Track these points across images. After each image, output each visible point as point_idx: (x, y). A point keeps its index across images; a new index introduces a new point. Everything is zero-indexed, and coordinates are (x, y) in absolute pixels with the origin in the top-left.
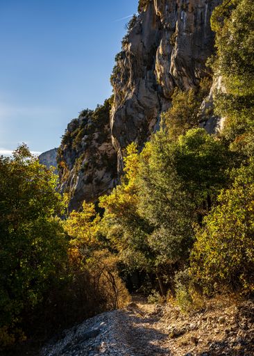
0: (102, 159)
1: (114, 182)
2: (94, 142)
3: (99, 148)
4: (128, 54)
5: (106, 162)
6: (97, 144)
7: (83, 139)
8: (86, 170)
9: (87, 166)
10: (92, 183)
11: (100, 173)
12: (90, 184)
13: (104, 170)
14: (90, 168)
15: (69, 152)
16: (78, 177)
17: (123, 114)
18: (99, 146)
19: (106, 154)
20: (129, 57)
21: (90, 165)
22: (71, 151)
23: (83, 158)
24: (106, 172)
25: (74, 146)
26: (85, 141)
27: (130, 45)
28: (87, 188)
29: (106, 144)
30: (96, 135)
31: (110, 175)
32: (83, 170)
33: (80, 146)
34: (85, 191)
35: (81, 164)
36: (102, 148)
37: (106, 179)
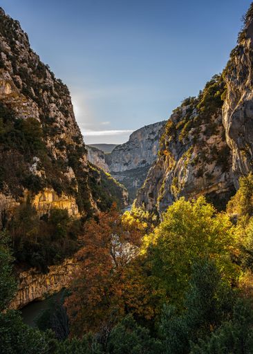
0: (212, 153)
1: (225, 176)
2: (201, 135)
3: (208, 142)
4: (247, 51)
5: (216, 155)
6: (205, 137)
7: (190, 132)
8: (196, 164)
9: (197, 161)
10: (202, 177)
11: (210, 167)
12: (201, 178)
13: (214, 163)
14: (200, 162)
15: (174, 144)
16: (187, 171)
17: (241, 116)
18: (207, 139)
19: (215, 147)
20: (248, 54)
21: (200, 159)
22: (176, 142)
23: (191, 152)
24: (216, 166)
25: (180, 138)
26: (192, 134)
27: (249, 41)
28: (197, 182)
29: (215, 136)
30: (203, 128)
31: (220, 169)
32: (192, 165)
33: (188, 139)
34: (195, 184)
35: (190, 157)
36: (211, 141)
37: (216, 173)
